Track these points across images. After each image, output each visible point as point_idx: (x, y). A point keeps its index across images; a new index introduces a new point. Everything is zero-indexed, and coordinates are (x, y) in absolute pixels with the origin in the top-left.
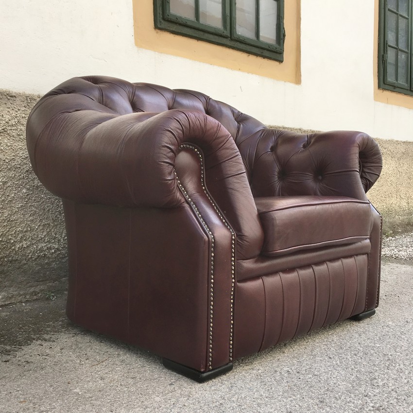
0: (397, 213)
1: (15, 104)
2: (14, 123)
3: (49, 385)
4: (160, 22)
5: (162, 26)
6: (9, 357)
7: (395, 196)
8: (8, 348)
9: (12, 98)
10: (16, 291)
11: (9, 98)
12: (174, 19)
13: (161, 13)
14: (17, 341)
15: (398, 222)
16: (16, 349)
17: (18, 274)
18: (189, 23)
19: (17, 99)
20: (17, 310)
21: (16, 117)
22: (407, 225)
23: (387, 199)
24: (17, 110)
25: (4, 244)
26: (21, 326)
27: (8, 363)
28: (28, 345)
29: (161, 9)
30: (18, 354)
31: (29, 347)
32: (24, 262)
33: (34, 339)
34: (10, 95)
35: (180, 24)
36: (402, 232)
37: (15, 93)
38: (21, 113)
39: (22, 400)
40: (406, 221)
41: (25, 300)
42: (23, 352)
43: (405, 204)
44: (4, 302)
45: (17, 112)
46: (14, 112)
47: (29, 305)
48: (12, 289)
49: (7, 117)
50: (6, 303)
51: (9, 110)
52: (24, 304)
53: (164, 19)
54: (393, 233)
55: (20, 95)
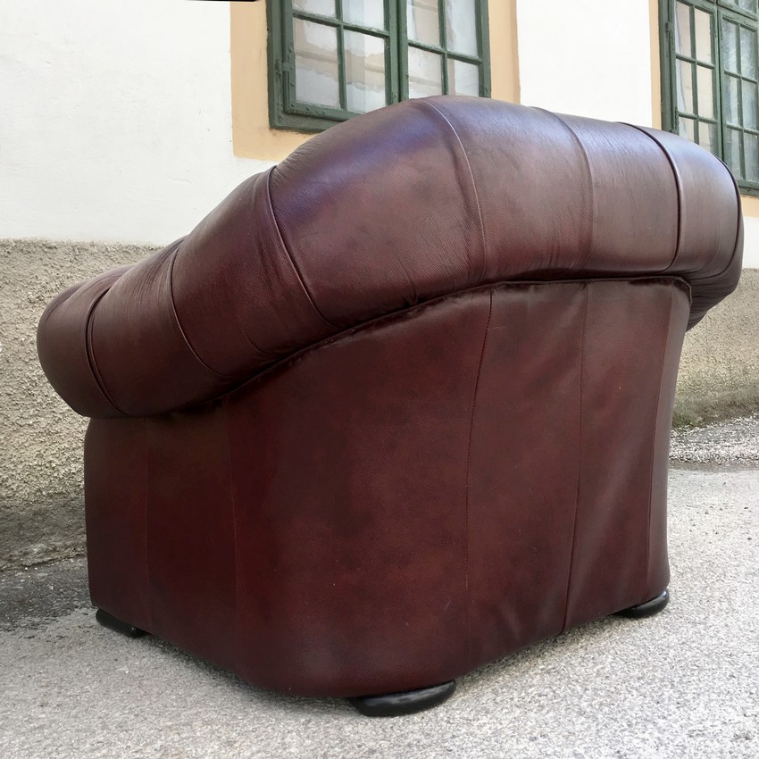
0: (710, 387)
1: (56, 258)
2: (54, 287)
3: (85, 664)
4: (279, 117)
5: (284, 124)
6: (34, 632)
7: (706, 359)
8: (37, 620)
9: (51, 251)
10: (60, 541)
11: (46, 250)
12: (303, 110)
13: (281, 103)
14: (50, 612)
15: (713, 402)
16: (47, 621)
17: (64, 515)
18: (328, 114)
19: (59, 250)
20: (61, 570)
21: (57, 278)
22: (729, 406)
23: (691, 365)
24: (58, 267)
25: (41, 470)
26: (61, 590)
27: (32, 639)
28: (67, 614)
29: (280, 97)
30: (50, 627)
31: (68, 617)
32: (73, 495)
33: (77, 607)
34: (48, 245)
35: (314, 117)
36: (721, 419)
37: (56, 242)
38: (65, 271)
39: (43, 684)
40: (728, 399)
41: (74, 554)
42: (57, 625)
43: (724, 371)
44: (41, 557)
45: (58, 270)
46: (53, 270)
47: (81, 562)
48: (53, 538)
49: (44, 279)
50: (46, 559)
51: (47, 268)
52: (72, 560)
53: (285, 112)
54: (704, 420)
55: (63, 245)
